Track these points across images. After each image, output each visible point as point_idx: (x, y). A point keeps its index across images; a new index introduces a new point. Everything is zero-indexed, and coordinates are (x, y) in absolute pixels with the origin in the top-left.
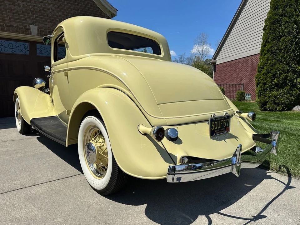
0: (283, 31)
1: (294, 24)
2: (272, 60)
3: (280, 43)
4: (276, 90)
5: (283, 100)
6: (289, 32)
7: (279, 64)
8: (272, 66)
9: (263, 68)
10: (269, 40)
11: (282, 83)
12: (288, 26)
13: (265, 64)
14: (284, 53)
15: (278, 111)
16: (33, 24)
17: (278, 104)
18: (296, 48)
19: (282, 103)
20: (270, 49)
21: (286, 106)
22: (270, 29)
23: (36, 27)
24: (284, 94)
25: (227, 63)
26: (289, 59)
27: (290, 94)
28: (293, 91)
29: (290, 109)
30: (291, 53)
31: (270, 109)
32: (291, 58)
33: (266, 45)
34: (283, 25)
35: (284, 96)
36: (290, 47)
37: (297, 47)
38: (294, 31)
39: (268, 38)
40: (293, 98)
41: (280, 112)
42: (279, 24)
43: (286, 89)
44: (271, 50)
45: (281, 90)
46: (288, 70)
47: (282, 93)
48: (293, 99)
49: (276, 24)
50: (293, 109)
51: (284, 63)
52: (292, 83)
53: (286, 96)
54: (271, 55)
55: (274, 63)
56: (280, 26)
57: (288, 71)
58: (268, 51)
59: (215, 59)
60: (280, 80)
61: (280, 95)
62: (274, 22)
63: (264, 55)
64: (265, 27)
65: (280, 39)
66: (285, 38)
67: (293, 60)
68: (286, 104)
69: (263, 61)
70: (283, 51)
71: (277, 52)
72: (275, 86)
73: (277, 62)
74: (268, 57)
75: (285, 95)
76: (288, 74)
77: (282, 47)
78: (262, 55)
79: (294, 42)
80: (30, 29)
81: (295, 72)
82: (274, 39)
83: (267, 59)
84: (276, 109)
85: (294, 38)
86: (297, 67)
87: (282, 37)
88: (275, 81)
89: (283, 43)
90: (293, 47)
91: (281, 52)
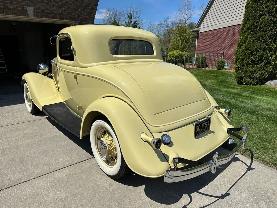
0: (264, 10)
1: (274, 3)
2: (251, 38)
3: (260, 22)
4: (253, 66)
5: (258, 76)
6: (269, 11)
7: (257, 42)
8: (251, 43)
9: (243, 45)
10: (250, 18)
11: (258, 60)
12: (268, 6)
13: (245, 41)
14: (262, 31)
15: (252, 85)
17: (253, 79)
18: (274, 27)
19: (257, 78)
20: (250, 27)
21: (260, 81)
22: (252, 8)
23: (32, 9)
24: (259, 70)
25: (210, 32)
26: (267, 37)
27: (264, 70)
28: (267, 67)
29: (263, 82)
30: (269, 32)
31: (246, 83)
32: (269, 37)
33: (247, 24)
34: (264, 4)
35: (259, 72)
36: (268, 26)
37: (275, 26)
38: (273, 11)
39: (249, 17)
40: (266, 73)
41: (255, 86)
42: (261, 3)
43: (261, 66)
44: (251, 28)
45: (256, 66)
46: (264, 48)
47: (257, 69)
48: (266, 75)
49: (257, 3)
50: (266, 83)
51: (261, 41)
52: (267, 61)
53: (261, 72)
54: (250, 33)
55: (253, 41)
56: (261, 5)
57: (264, 49)
58: (248, 29)
59: (198, 27)
60: (257, 57)
61: (256, 71)
63: (244, 33)
64: (247, 4)
65: (259, 17)
66: (265, 18)
67: (270, 39)
68: (260, 79)
69: (243, 38)
70: (261, 30)
71: (256, 31)
72: (251, 63)
73: (255, 40)
74: (248, 35)
75: (260, 71)
76: (264, 51)
77: (261, 26)
78: (242, 32)
79: (273, 21)
80: (26, 11)
81: (270, 50)
82: (255, 18)
83: (247, 37)
84: (251, 83)
85: (273, 17)
86: (273, 45)
87: (262, 15)
88: (252, 57)
89: (263, 22)
90: (271, 27)
91: (259, 31)
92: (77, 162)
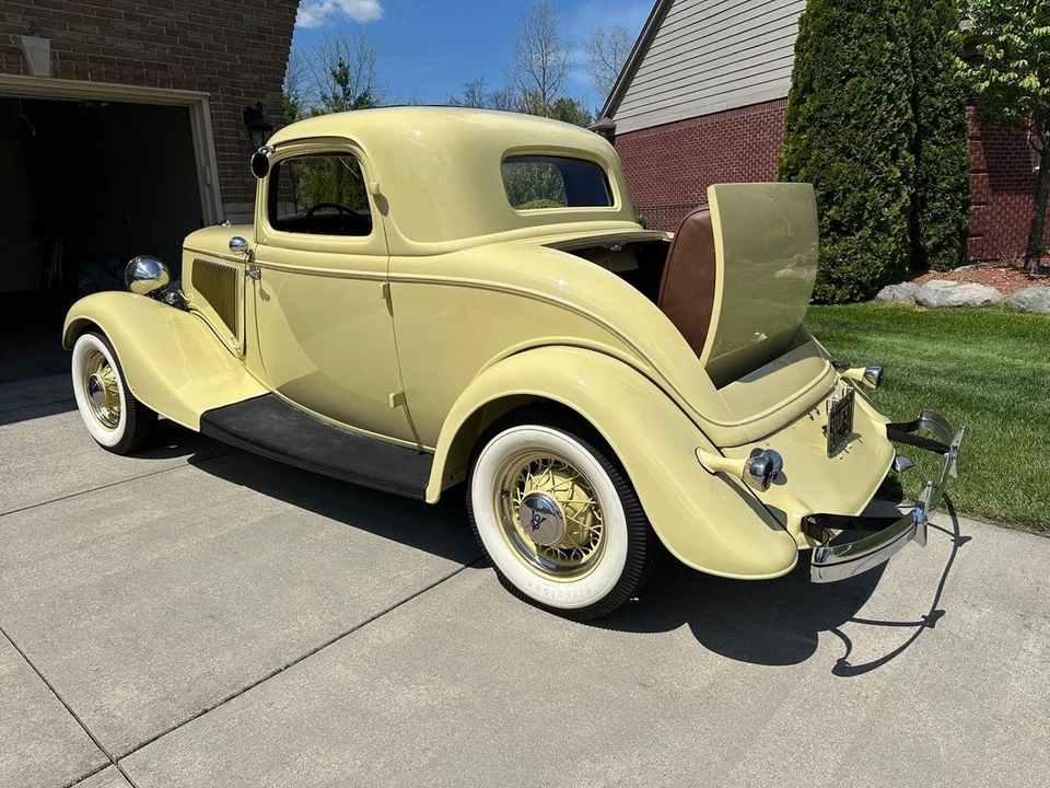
0: (854, 59)
1: (885, 37)
2: (824, 148)
3: (846, 97)
4: (835, 241)
5: (852, 271)
6: (871, 60)
7: (842, 161)
8: (823, 167)
9: (797, 174)
10: (815, 84)
11: (851, 222)
12: (868, 44)
13: (803, 159)
14: (855, 126)
15: (838, 303)
16: (31, 33)
17: (839, 283)
18: (889, 112)
19: (849, 279)
20: (818, 115)
21: (862, 287)
22: (818, 50)
23: (45, 44)
24: (855, 253)
25: (653, 133)
26: (871, 145)
27: (871, 250)
28: (878, 241)
29: (869, 292)
30: (876, 130)
31: (817, 298)
32: (877, 143)
33: (804, 101)
34: (855, 37)
35: (856, 259)
36: (873, 108)
37: (893, 108)
38: (884, 60)
39: (812, 80)
40: (878, 263)
41: (845, 307)
42: (843, 34)
43: (860, 238)
44: (821, 118)
45: (846, 241)
46: (867, 181)
47: (850, 249)
48: (878, 267)
49: (834, 35)
50: (879, 295)
51: (856, 159)
52: (877, 221)
53: (862, 258)
54: (818, 132)
55: (830, 158)
56: (846, 43)
57: (867, 185)
58: (811, 119)
59: (610, 115)
60: (846, 212)
61: (845, 256)
62: (829, 27)
63: (799, 132)
64: (802, 39)
65: (844, 82)
66: (860, 82)
67: (880, 151)
68: (860, 283)
69: (794, 150)
70: (853, 122)
71: (836, 124)
72: (830, 230)
73: (837, 154)
74: (811, 139)
75: (859, 256)
76: (867, 192)
77: (852, 110)
78: (792, 130)
79: (885, 93)
81: (885, 185)
82: (828, 82)
83: (809, 145)
84: (834, 297)
85: (885, 81)
86: (891, 171)
87: (850, 76)
88: (831, 212)
89: (855, 97)
90: (881, 111)
91: (847, 125)
92: (420, 589)
